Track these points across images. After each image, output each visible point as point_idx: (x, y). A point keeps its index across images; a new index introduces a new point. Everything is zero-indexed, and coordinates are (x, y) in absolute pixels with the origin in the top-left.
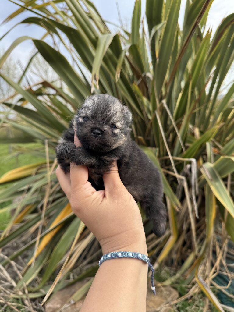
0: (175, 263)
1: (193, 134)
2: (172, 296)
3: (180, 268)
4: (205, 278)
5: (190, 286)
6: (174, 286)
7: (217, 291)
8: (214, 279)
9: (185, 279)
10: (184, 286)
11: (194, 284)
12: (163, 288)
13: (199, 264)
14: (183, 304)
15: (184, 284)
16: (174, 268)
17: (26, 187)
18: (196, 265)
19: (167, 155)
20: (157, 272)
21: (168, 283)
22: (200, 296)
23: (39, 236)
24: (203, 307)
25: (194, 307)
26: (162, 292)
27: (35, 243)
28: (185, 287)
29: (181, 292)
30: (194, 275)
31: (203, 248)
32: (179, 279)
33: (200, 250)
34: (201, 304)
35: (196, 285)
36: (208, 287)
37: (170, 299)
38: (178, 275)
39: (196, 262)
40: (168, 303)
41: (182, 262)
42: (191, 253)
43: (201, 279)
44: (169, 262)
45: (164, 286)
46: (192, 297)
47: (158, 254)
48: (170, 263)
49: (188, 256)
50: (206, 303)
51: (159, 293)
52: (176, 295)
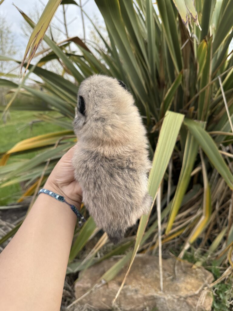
12: (197, 270)
15: (216, 266)
26: (196, 273)
28: (218, 269)
29: (216, 274)
32: (210, 260)
35: (230, 267)
38: (209, 256)
40: (206, 286)
41: (210, 242)
45: (199, 268)
51: (194, 275)
52: (211, 277)
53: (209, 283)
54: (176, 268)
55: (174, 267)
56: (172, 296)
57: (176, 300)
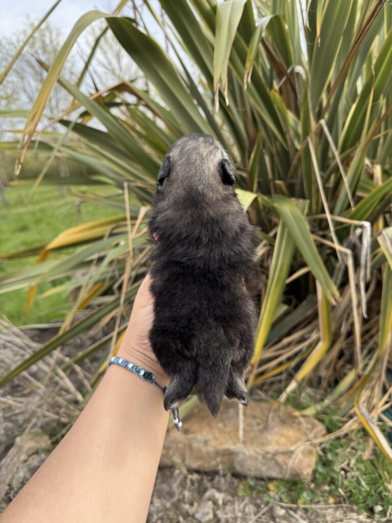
0: (324, 384)
1: (371, 176)
2: (315, 431)
3: (332, 391)
4: (371, 409)
5: (345, 419)
6: (319, 417)
7: (388, 430)
8: (384, 412)
9: (339, 408)
10: (335, 418)
11: (351, 417)
12: (302, 419)
13: (362, 387)
14: (332, 445)
15: (335, 416)
16: (321, 392)
17: (95, 256)
18: (357, 389)
19: (323, 211)
20: (295, 395)
21: (310, 411)
22: (359, 435)
23: (117, 330)
24: (364, 451)
25: (349, 450)
26: (300, 424)
27: (111, 339)
28: (338, 420)
29: (330, 427)
30: (352, 402)
31: (372, 363)
32: (328, 407)
33: (366, 365)
34: (361, 447)
35: (355, 418)
36: (373, 423)
37: (311, 435)
38: (327, 402)
39: (358, 383)
40: (308, 440)
41: (337, 382)
42: (351, 369)
43: (364, 410)
44: (314, 381)
45: (304, 416)
46: (346, 435)
47: (298, 368)
48: (315, 383)
49: (345, 375)
50: (368, 446)
51: (295, 425)
52: (322, 430)
53: (316, 437)
54: (271, 415)
55: (269, 413)
56: (255, 451)
57: (260, 457)
